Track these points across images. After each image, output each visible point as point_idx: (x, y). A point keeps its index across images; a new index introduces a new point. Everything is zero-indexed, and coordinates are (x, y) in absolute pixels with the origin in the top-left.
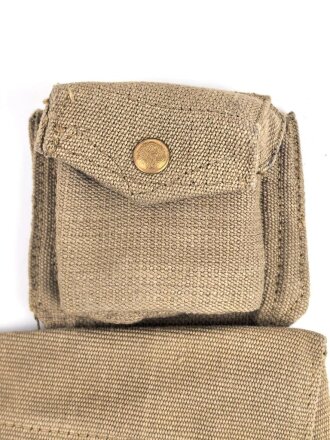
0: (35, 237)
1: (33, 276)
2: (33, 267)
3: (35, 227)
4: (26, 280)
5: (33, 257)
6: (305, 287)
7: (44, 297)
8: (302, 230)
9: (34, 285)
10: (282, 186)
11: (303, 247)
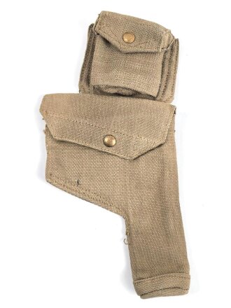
0: (84, 64)
1: (81, 76)
2: (82, 73)
3: (85, 61)
4: (79, 77)
5: (82, 70)
6: (173, 94)
7: (84, 83)
8: (175, 77)
9: (81, 80)
10: (170, 61)
11: (174, 82)
